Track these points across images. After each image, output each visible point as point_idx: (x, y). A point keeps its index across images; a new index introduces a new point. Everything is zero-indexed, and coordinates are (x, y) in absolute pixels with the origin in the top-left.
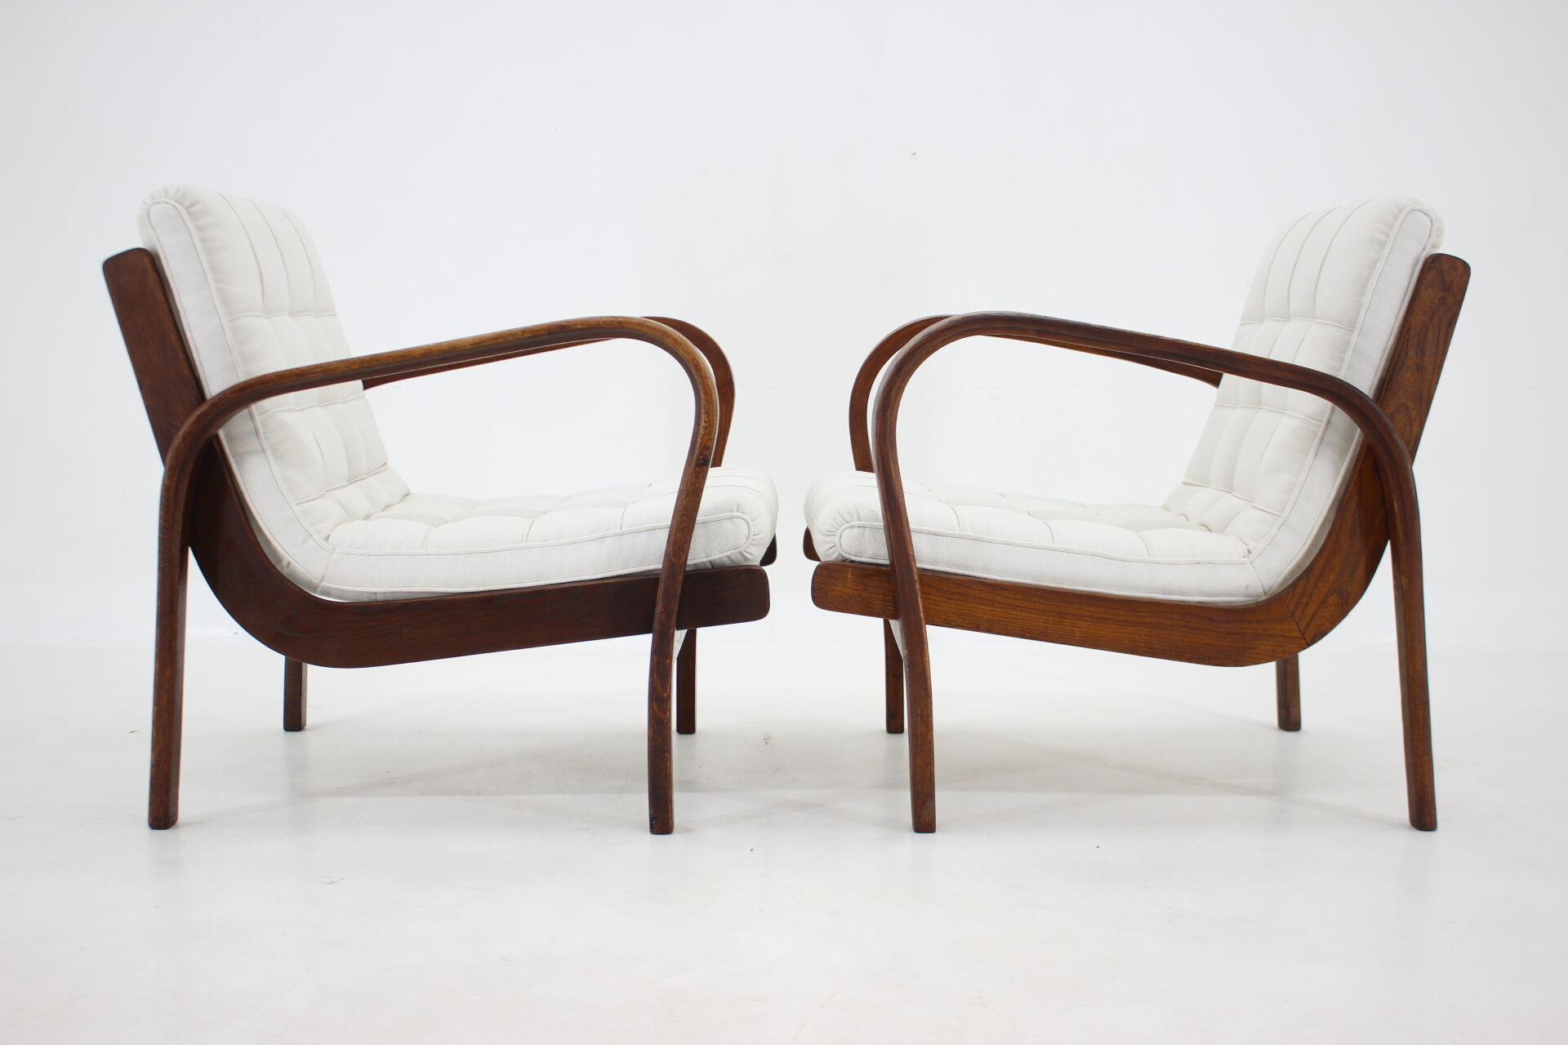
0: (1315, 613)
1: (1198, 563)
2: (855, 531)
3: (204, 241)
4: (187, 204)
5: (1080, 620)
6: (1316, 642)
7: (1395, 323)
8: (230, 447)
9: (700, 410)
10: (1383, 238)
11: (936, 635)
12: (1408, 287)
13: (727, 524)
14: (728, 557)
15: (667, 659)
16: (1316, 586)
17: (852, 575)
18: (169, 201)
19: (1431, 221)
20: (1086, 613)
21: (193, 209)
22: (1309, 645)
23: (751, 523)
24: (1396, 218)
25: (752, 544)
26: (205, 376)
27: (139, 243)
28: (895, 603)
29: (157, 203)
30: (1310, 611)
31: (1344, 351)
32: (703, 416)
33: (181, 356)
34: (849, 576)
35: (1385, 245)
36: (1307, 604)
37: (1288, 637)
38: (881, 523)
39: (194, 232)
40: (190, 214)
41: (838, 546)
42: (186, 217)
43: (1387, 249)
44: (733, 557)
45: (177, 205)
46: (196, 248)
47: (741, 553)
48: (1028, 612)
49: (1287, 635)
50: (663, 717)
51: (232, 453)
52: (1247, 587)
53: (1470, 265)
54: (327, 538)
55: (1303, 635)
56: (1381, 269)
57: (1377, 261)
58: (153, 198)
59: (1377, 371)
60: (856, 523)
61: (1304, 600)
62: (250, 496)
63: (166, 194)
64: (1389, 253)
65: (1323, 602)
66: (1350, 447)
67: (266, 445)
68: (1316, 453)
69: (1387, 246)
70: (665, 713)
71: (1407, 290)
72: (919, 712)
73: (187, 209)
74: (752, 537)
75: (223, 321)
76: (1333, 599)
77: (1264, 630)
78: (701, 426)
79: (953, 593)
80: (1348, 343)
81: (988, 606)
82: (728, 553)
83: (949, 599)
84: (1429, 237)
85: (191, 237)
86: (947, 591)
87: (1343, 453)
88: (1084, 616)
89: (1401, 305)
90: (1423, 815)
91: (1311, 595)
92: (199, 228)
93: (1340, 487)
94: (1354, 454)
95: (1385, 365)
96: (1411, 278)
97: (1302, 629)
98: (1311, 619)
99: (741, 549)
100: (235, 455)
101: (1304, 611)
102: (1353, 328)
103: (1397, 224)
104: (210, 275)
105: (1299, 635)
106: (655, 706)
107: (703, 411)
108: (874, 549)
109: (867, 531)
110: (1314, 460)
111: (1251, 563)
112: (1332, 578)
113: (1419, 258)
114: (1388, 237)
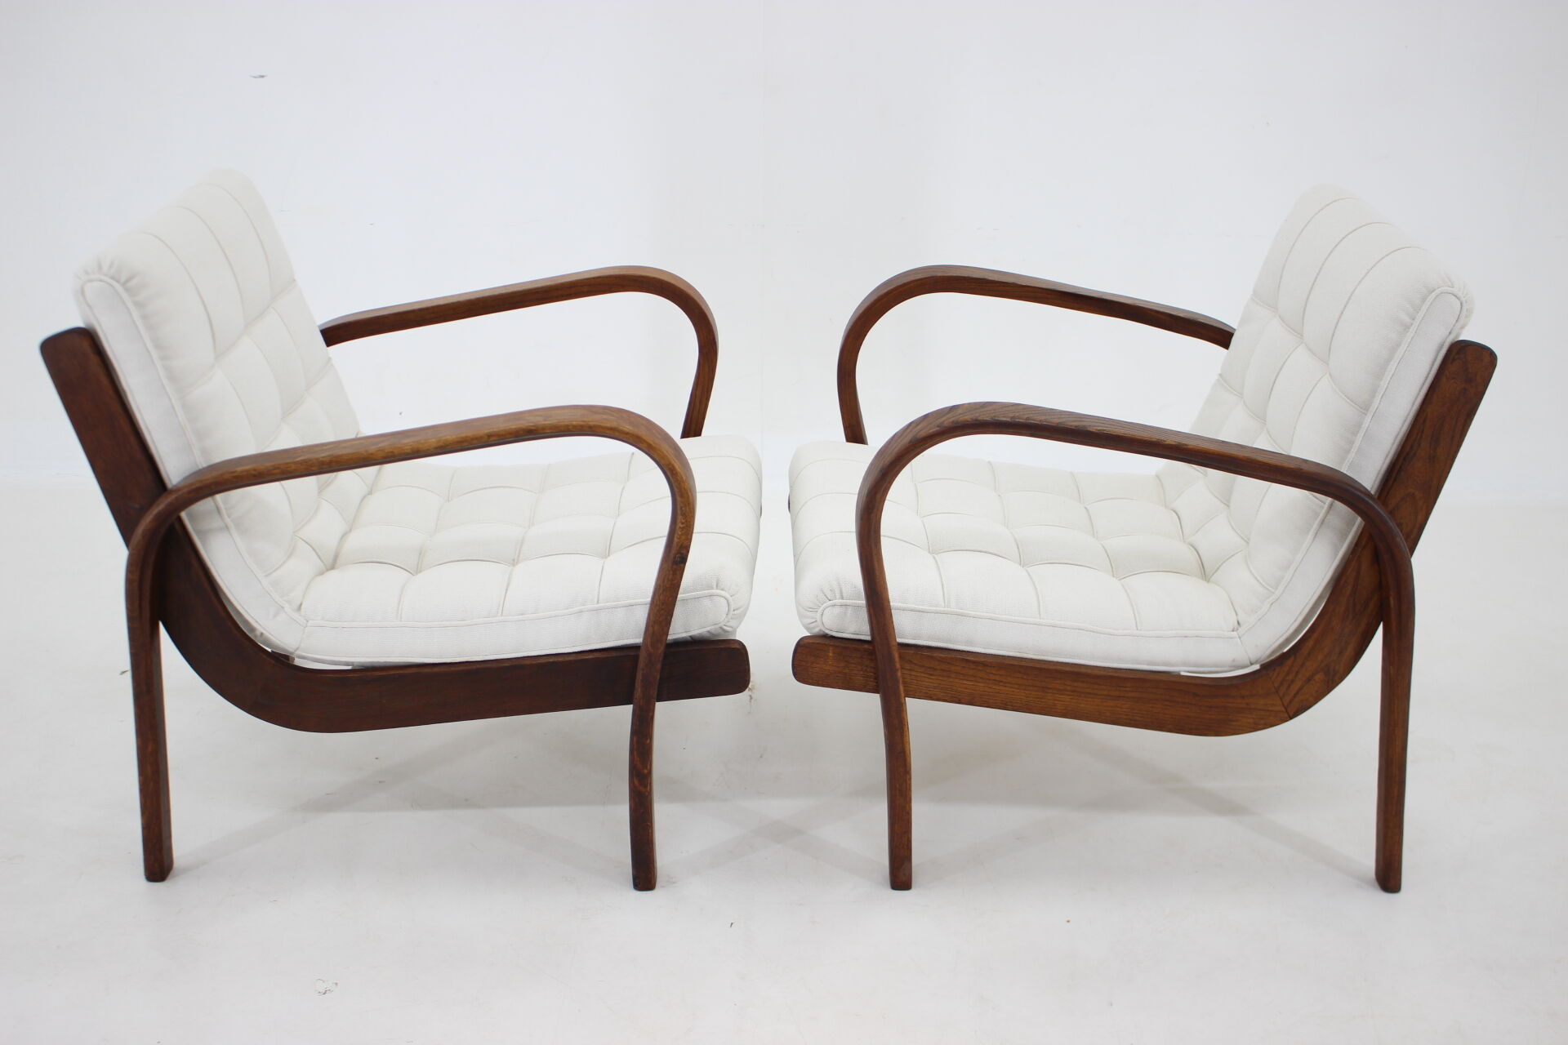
0: (1301, 689)
1: (1186, 637)
2: (837, 610)
3: (144, 317)
4: (123, 279)
5: (1062, 694)
6: (1298, 715)
7: (1411, 410)
8: (192, 526)
9: (677, 512)
10: (1407, 320)
11: (916, 709)
12: (1429, 374)
13: (706, 602)
14: (709, 632)
15: (647, 739)
16: (1302, 665)
17: (834, 653)
18: (103, 278)
19: (1461, 304)
20: (1069, 688)
21: (129, 285)
22: (1291, 718)
23: (730, 599)
24: (1424, 300)
25: (732, 618)
26: (160, 457)
27: (77, 322)
28: (875, 678)
29: (91, 281)
30: (1295, 687)
31: (1355, 433)
32: (680, 517)
33: (133, 440)
34: (831, 654)
35: (1409, 328)
36: (1293, 681)
37: (1272, 711)
38: (863, 602)
39: (133, 309)
40: (127, 290)
41: (819, 622)
42: (125, 296)
43: (1410, 334)
44: (713, 631)
45: (111, 281)
46: (137, 327)
47: (721, 628)
48: (1011, 687)
49: (1270, 709)
50: (644, 790)
51: (194, 530)
52: (1234, 661)
53: (1497, 355)
54: (300, 608)
55: (1286, 709)
56: (1402, 353)
57: (1399, 345)
58: (87, 273)
59: (1387, 456)
60: (838, 601)
61: (1290, 677)
62: (217, 572)
63: (100, 267)
64: (1413, 338)
65: (1309, 680)
66: (1351, 530)
67: (228, 521)
68: (1315, 537)
69: (1411, 330)
70: (646, 787)
71: (1427, 378)
72: (898, 786)
73: (124, 284)
74: (732, 612)
75: (173, 400)
76: (1319, 677)
77: (1247, 704)
78: (678, 527)
79: (935, 669)
80: (1359, 425)
81: (971, 681)
82: (708, 629)
83: (931, 675)
84: (1457, 321)
85: (130, 314)
86: (930, 668)
87: (1343, 536)
88: (1067, 691)
89: (1420, 391)
90: (1389, 876)
91: (1297, 673)
92: (138, 304)
93: (1338, 567)
94: (1353, 538)
95: (1396, 450)
96: (1433, 365)
97: (1285, 704)
98: (1295, 695)
99: (720, 625)
100: (198, 532)
101: (1289, 686)
102: (1367, 410)
103: (1425, 308)
104: (155, 354)
105: (1284, 710)
106: (636, 782)
107: (679, 512)
108: (857, 626)
109: (850, 611)
110: (1314, 540)
111: (1240, 638)
112: (1320, 657)
113: (1444, 342)
114: (1413, 319)
